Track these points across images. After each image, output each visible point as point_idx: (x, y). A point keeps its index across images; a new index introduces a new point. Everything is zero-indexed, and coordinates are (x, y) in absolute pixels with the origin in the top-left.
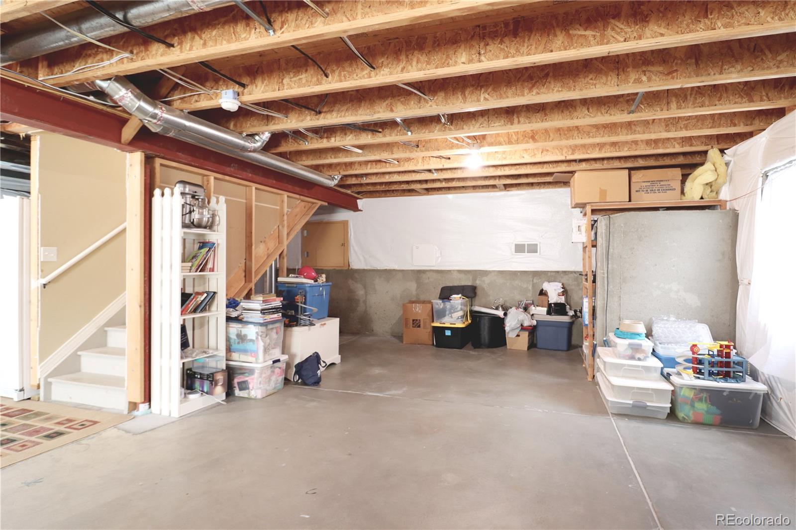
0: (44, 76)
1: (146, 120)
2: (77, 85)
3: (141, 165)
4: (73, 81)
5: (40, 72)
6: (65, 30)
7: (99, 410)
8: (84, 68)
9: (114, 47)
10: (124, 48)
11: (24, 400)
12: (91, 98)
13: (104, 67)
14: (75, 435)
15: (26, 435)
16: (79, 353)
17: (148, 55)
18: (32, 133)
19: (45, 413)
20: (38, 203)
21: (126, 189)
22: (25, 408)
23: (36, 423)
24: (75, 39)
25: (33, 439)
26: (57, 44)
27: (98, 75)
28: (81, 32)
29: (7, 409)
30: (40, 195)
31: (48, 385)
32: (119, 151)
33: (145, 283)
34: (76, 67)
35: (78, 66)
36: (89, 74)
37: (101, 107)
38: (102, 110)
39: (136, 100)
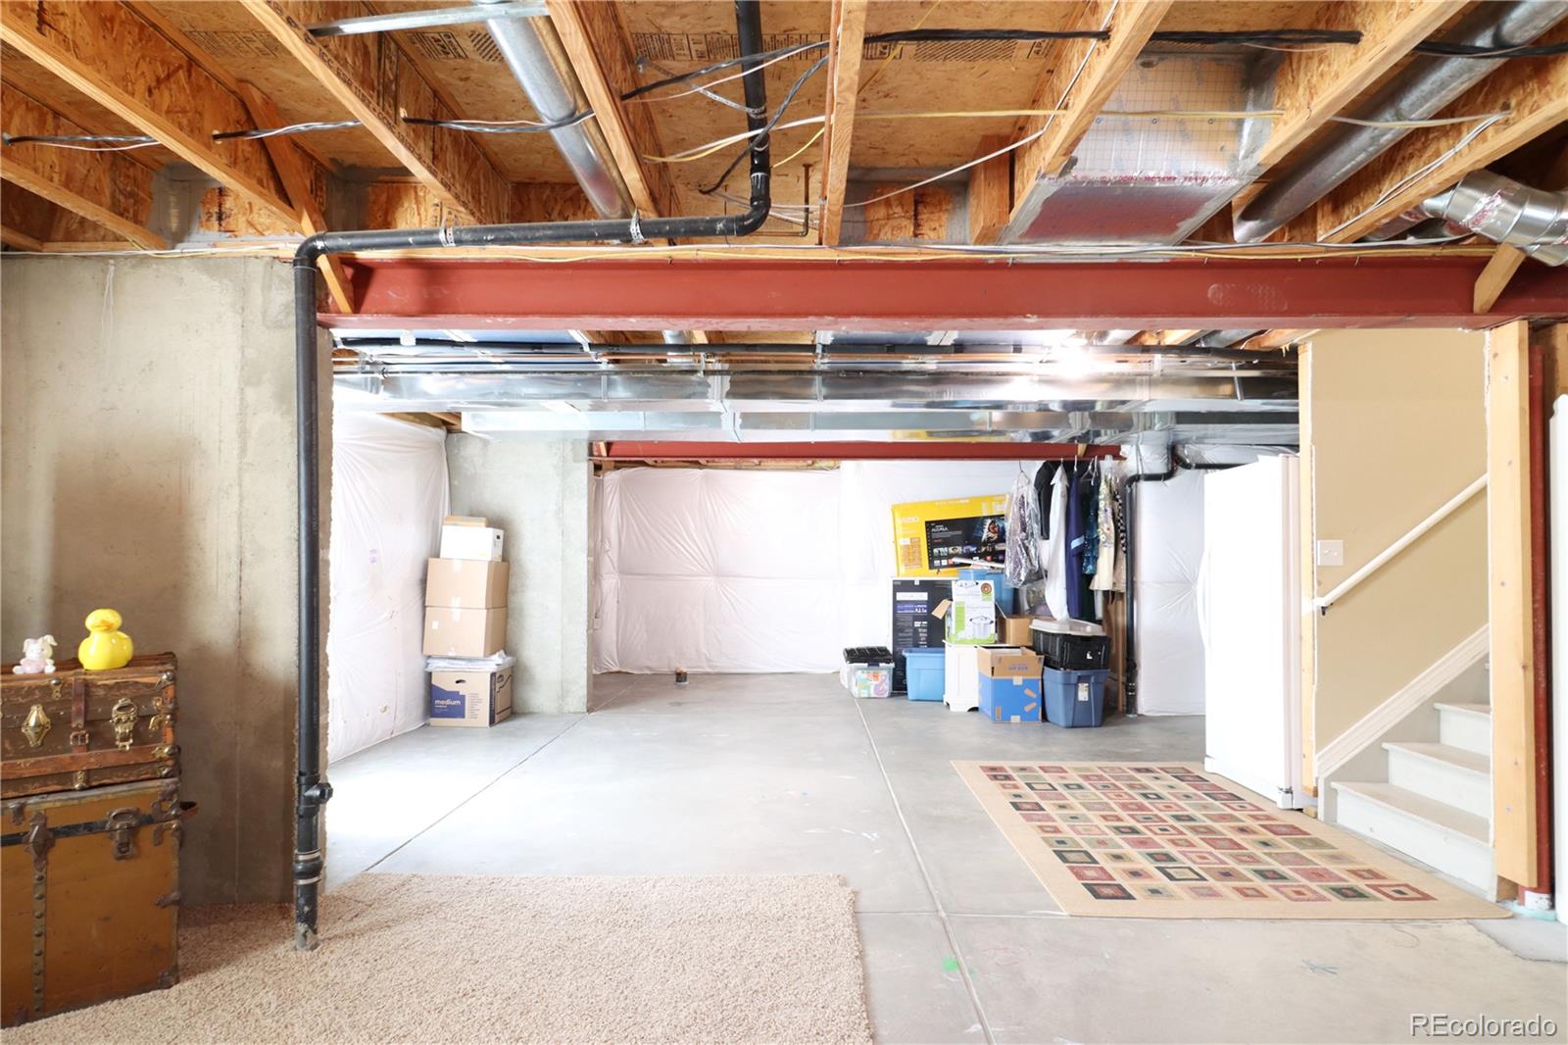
0: (1326, 231)
1: (1536, 244)
2: (1387, 223)
3: (1521, 350)
4: (1379, 220)
5: (1319, 227)
6: (1370, 127)
7: (1431, 871)
8: (1401, 186)
9: (1462, 116)
10: (1486, 108)
11: (1292, 809)
12: (1411, 240)
13: (1441, 166)
14: (1386, 907)
15: (1302, 875)
16: (1385, 745)
17: (1547, 95)
18: (1301, 340)
19: (1329, 845)
20: (1311, 461)
21: (1485, 410)
22: (1297, 826)
23: (1317, 859)
24: (1388, 137)
25: (1314, 885)
26: (1353, 162)
27: (1428, 188)
28: (1399, 117)
29: (1268, 818)
30: (1314, 447)
31: (1332, 794)
32: (1466, 331)
33: (1535, 616)
34: (1384, 190)
35: (1387, 188)
36: (1410, 195)
37: (1430, 252)
38: (1434, 256)
39: (1512, 208)
